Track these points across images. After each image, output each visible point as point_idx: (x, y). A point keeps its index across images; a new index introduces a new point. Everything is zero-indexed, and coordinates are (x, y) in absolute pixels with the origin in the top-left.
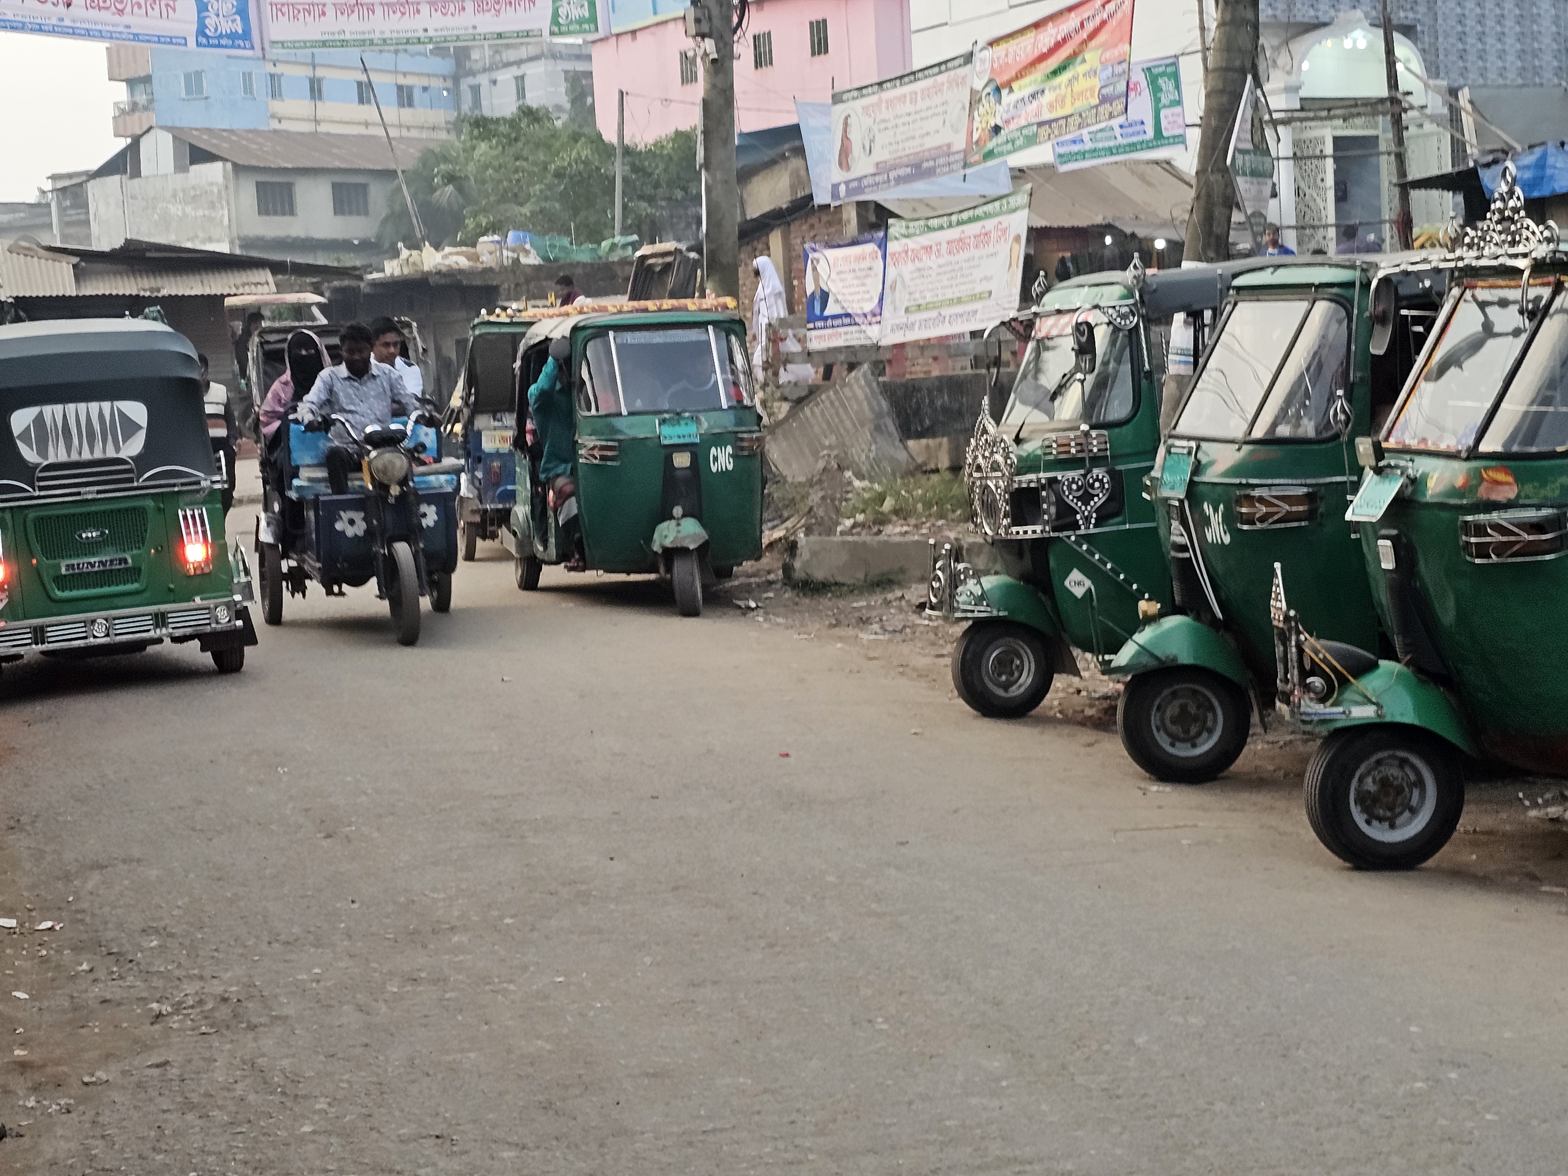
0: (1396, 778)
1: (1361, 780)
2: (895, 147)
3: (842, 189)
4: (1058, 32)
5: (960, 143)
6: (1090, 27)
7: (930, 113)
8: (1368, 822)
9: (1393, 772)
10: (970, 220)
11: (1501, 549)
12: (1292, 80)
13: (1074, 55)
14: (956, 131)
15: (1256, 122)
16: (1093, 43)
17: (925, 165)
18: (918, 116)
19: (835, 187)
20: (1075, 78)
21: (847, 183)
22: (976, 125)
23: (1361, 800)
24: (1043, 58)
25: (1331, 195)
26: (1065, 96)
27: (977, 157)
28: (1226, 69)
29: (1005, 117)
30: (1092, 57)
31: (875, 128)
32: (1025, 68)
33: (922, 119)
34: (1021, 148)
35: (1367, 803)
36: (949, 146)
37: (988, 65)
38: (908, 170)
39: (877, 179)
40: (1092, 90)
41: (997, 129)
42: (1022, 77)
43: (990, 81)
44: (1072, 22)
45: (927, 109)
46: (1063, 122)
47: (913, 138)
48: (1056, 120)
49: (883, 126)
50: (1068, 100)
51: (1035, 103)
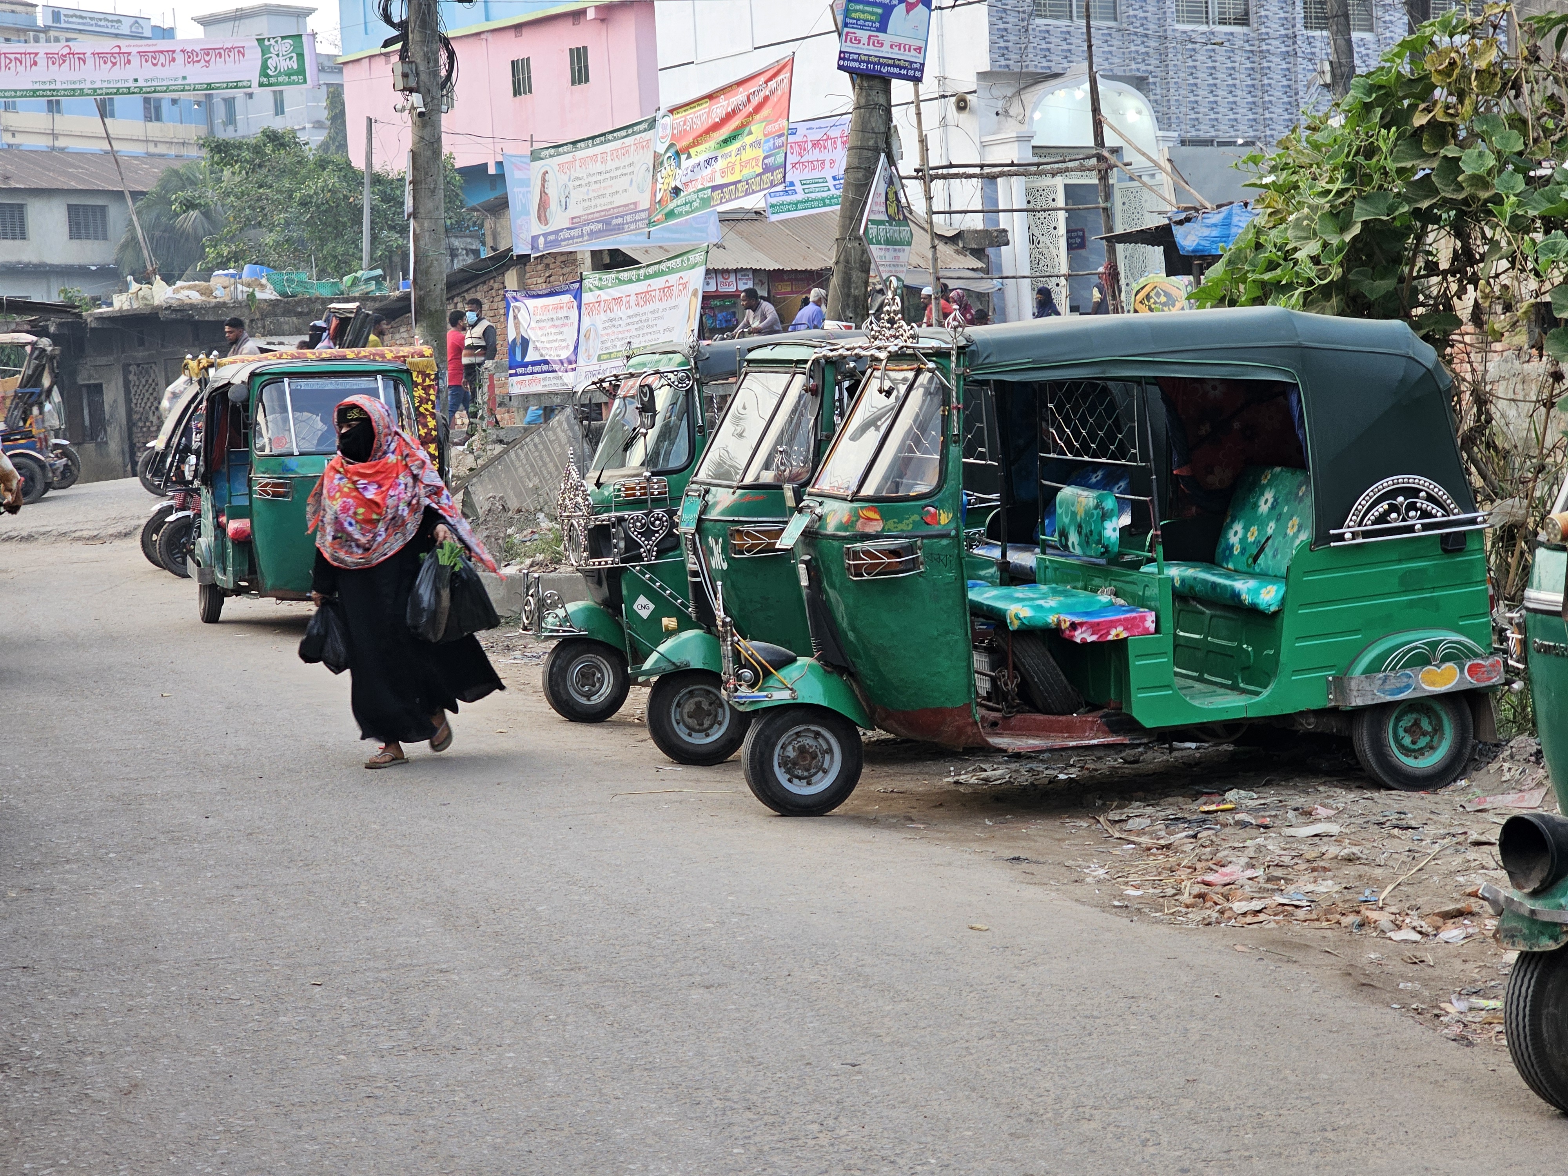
0: (811, 747)
1: (783, 747)
2: (587, 204)
3: (541, 240)
4: (728, 104)
5: (645, 204)
6: (755, 101)
7: (619, 172)
8: (790, 781)
9: (808, 741)
10: (656, 275)
11: (870, 569)
12: (1024, 130)
13: (743, 126)
14: (642, 192)
15: (891, 196)
16: (757, 117)
17: (615, 222)
18: (608, 176)
19: (535, 238)
20: (743, 147)
21: (545, 235)
22: (659, 186)
23: (784, 763)
24: (716, 127)
25: (1063, 243)
26: (734, 164)
27: (659, 217)
28: (861, 148)
29: (684, 180)
30: (757, 129)
31: (570, 185)
32: (701, 135)
33: (612, 178)
34: (697, 209)
35: (789, 765)
36: (635, 204)
37: (669, 131)
38: (600, 226)
39: (573, 232)
40: (756, 159)
41: (676, 191)
42: (699, 144)
43: (671, 145)
44: (739, 96)
45: (617, 169)
46: (733, 187)
47: (604, 195)
48: (727, 185)
49: (578, 183)
50: (737, 168)
51: (709, 168)
